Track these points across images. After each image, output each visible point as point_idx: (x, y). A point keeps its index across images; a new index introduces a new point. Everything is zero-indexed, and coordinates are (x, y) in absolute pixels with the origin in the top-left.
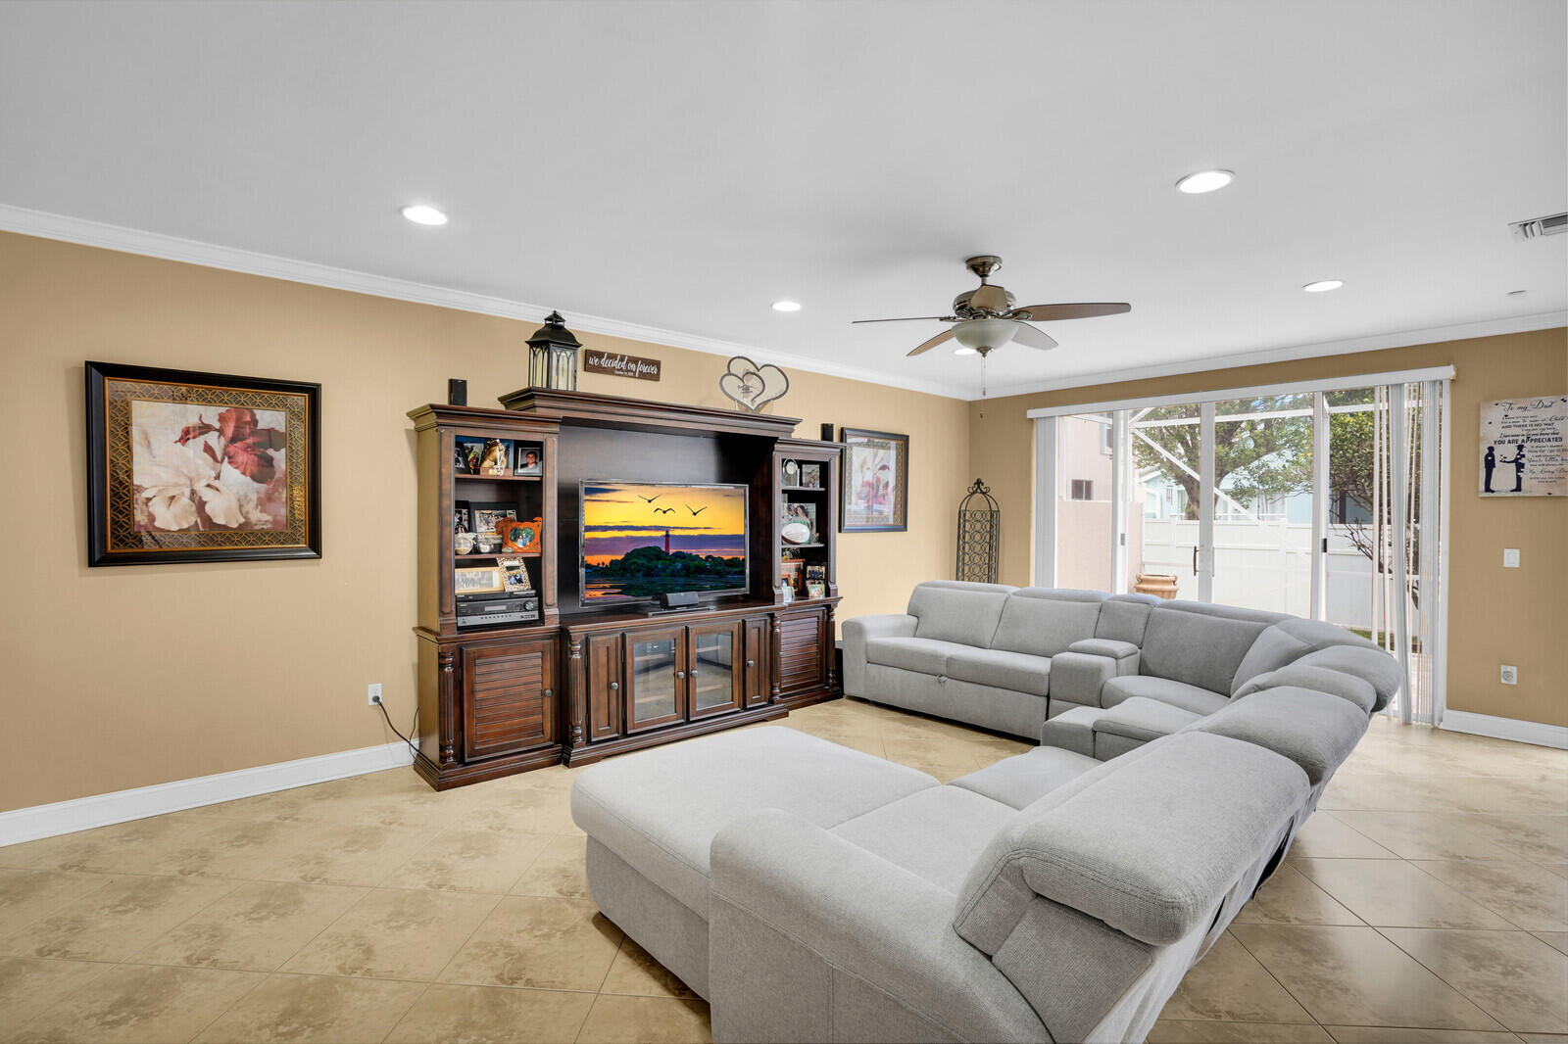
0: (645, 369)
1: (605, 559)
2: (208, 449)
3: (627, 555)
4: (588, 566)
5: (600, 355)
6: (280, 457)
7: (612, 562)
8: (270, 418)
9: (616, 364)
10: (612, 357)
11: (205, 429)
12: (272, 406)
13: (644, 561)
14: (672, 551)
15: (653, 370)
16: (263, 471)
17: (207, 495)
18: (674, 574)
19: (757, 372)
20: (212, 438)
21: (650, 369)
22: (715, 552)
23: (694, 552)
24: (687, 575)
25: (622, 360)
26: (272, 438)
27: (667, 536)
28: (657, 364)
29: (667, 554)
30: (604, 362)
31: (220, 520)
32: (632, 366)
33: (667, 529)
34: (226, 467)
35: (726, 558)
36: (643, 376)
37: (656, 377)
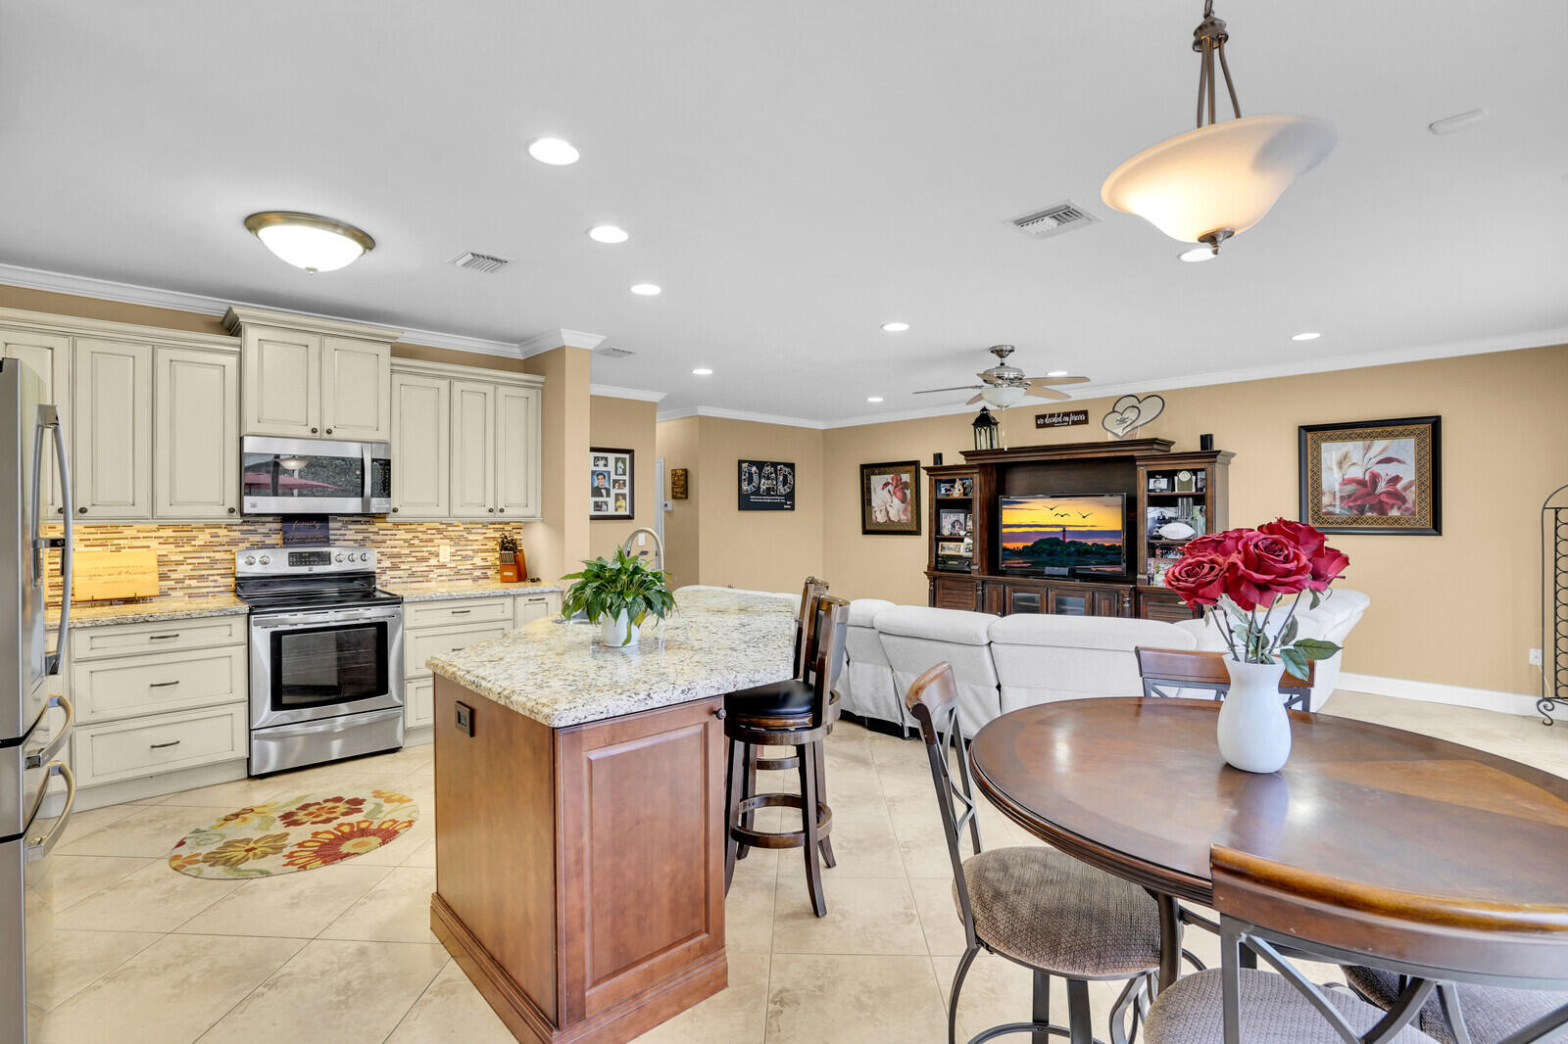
0: (1076, 418)
1: (1020, 545)
2: (889, 491)
3: (1036, 543)
4: (1005, 549)
5: (1044, 417)
6: (908, 492)
7: (1024, 547)
8: (906, 477)
9: (1055, 420)
10: (1052, 416)
11: (886, 484)
12: (905, 472)
13: (1048, 547)
14: (1067, 541)
15: (1082, 417)
16: (904, 500)
17: (889, 509)
18: (1069, 555)
19: (1138, 406)
20: (890, 487)
21: (1081, 417)
22: (1099, 541)
23: (1083, 541)
24: (1079, 555)
25: (1059, 416)
26: (905, 485)
27: (1064, 531)
28: (1085, 413)
29: (1064, 542)
30: (1047, 421)
31: (893, 519)
32: (1066, 419)
33: (1064, 527)
34: (894, 498)
35: (1106, 545)
36: (1075, 423)
37: (1086, 422)
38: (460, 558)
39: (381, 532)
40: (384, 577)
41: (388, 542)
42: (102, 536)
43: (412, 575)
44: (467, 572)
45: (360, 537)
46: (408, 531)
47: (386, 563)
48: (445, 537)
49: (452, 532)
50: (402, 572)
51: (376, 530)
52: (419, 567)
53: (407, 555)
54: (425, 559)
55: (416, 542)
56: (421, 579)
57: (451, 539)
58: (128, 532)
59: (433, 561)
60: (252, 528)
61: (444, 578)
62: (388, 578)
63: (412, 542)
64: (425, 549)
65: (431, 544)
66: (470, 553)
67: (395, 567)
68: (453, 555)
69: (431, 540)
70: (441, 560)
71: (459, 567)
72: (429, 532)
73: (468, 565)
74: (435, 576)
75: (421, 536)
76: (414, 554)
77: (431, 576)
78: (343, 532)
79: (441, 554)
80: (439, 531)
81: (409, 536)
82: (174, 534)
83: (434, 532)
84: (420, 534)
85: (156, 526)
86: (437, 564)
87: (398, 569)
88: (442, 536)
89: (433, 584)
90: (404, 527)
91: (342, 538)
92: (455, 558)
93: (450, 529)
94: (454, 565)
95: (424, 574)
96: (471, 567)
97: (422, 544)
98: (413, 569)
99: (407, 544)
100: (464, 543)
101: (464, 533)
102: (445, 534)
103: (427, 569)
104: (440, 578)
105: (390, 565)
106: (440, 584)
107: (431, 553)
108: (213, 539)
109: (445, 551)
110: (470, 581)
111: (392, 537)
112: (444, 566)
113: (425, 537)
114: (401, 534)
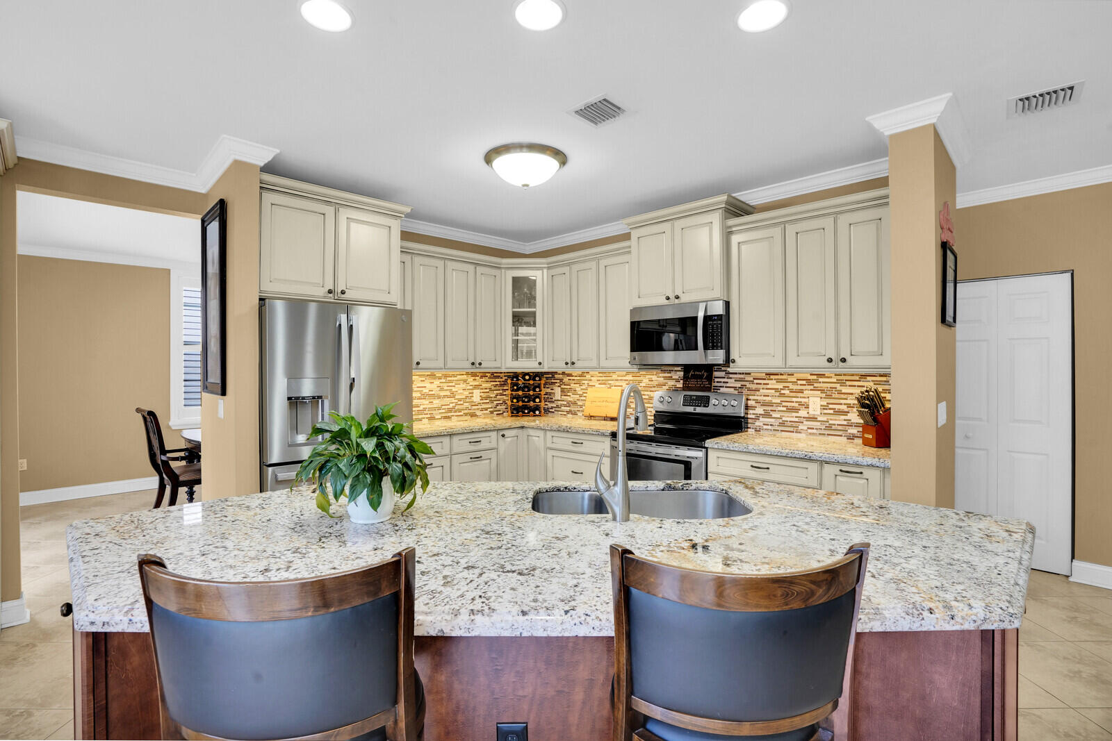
38: (831, 411)
39: (756, 381)
40: (757, 423)
41: (761, 390)
42: (604, 378)
43: (782, 424)
44: (840, 428)
45: (738, 385)
46: (779, 381)
47: (760, 410)
48: (815, 389)
49: (823, 383)
50: (773, 420)
51: (752, 379)
52: (789, 417)
53: (778, 405)
54: (796, 410)
55: (787, 392)
56: (791, 429)
57: (822, 391)
58: (615, 377)
59: (803, 413)
60: (669, 375)
61: (814, 431)
62: (761, 424)
63: (783, 392)
64: (794, 399)
65: (801, 395)
66: (844, 408)
67: (767, 415)
68: (824, 408)
69: (801, 391)
70: (811, 412)
71: (831, 422)
72: (799, 382)
73: (841, 420)
74: (805, 428)
75: (791, 386)
76: (784, 404)
77: (800, 427)
78: (726, 380)
79: (810, 406)
80: (809, 382)
81: (780, 386)
82: (632, 378)
83: (804, 382)
84: (747, 384)
85: (625, 373)
86: (807, 416)
87: (770, 416)
88: (812, 387)
89: (802, 436)
90: (776, 377)
91: (725, 385)
92: (826, 411)
93: (821, 380)
94: (824, 418)
95: (794, 424)
96: (845, 423)
97: (792, 394)
98: (784, 419)
99: (778, 394)
100: (837, 396)
101: (838, 386)
102: (816, 385)
103: (797, 420)
104: (810, 431)
105: (763, 413)
106: (810, 437)
107: (800, 404)
108: (650, 383)
109: (815, 403)
110: (844, 439)
111: (765, 386)
112: (814, 419)
113: (795, 387)
114: (772, 384)
